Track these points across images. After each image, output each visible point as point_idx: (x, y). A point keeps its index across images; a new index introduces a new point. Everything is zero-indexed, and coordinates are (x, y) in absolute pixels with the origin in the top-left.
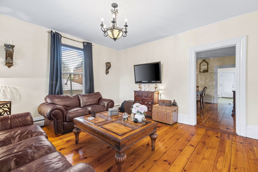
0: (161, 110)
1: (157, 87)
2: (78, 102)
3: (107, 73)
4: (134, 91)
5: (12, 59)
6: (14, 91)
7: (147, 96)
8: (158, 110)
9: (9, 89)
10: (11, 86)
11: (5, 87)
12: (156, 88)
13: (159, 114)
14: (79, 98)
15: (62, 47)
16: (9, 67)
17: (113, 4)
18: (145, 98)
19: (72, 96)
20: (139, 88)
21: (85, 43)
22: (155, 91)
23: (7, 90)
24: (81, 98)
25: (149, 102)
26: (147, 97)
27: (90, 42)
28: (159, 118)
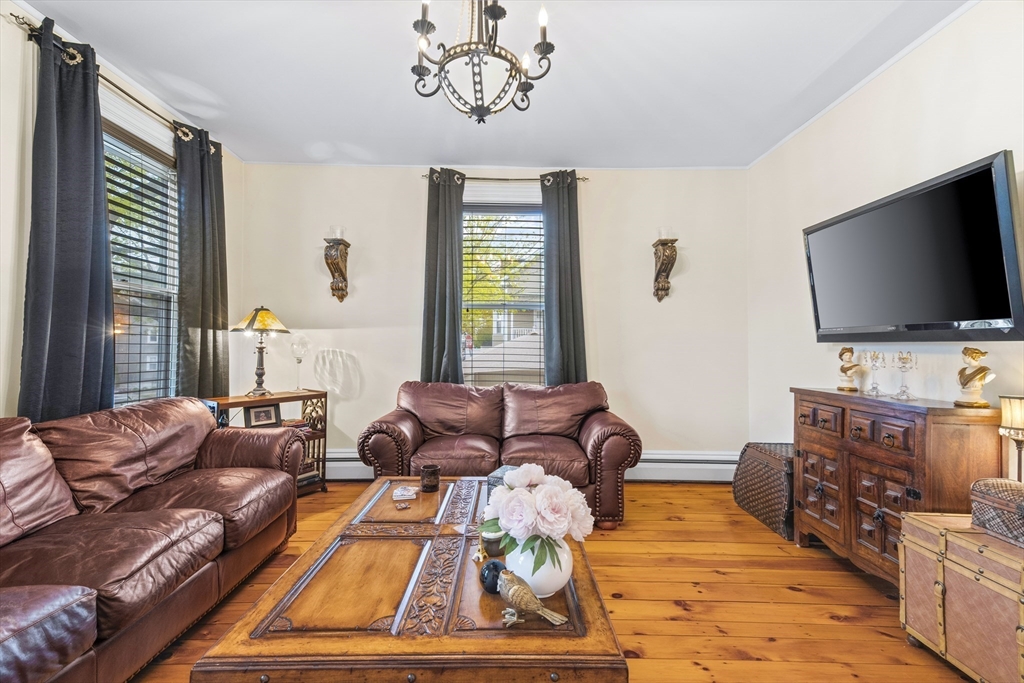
0: (971, 576)
1: (982, 370)
2: (496, 414)
3: (662, 291)
4: (792, 390)
5: (345, 280)
6: (349, 363)
7: (867, 433)
8: (947, 563)
9: (340, 358)
10: (344, 351)
11: (334, 352)
12: (965, 379)
13: (956, 605)
14: (503, 400)
15: (467, 216)
16: (341, 298)
18: (857, 444)
19: (477, 390)
20: (844, 370)
21: (549, 177)
22: (958, 405)
23: (338, 361)
24: (511, 402)
25: (889, 484)
26: (873, 439)
27: (569, 170)
28: (959, 636)
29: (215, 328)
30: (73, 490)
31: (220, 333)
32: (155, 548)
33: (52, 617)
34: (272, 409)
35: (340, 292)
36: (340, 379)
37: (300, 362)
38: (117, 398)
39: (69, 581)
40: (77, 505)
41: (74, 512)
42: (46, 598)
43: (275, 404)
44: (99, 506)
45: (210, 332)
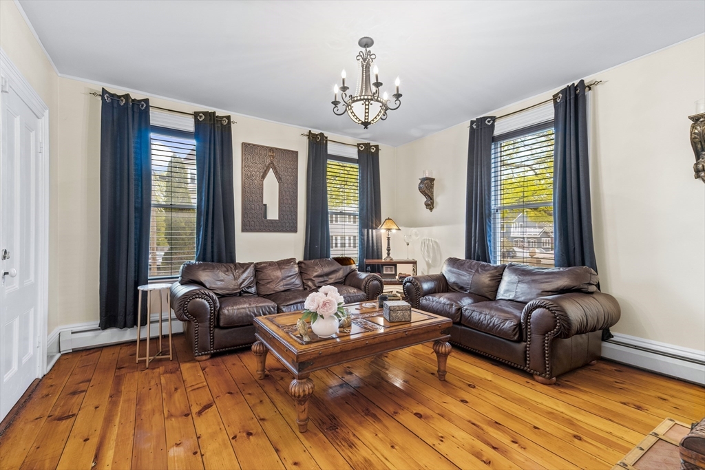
6: (435, 246)
9: (431, 243)
10: (433, 239)
11: (428, 239)
14: (502, 274)
16: (431, 209)
17: (365, 40)
23: (430, 245)
24: (505, 276)
29: (372, 228)
30: (303, 283)
31: (374, 231)
32: (297, 301)
33: (264, 307)
34: (393, 267)
35: (430, 205)
36: (431, 255)
37: (408, 245)
38: (331, 253)
39: (273, 301)
40: (304, 287)
41: (301, 288)
42: (265, 302)
43: (394, 265)
44: (308, 289)
45: (370, 230)
